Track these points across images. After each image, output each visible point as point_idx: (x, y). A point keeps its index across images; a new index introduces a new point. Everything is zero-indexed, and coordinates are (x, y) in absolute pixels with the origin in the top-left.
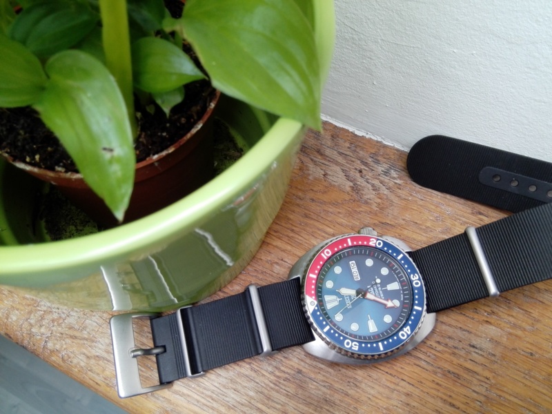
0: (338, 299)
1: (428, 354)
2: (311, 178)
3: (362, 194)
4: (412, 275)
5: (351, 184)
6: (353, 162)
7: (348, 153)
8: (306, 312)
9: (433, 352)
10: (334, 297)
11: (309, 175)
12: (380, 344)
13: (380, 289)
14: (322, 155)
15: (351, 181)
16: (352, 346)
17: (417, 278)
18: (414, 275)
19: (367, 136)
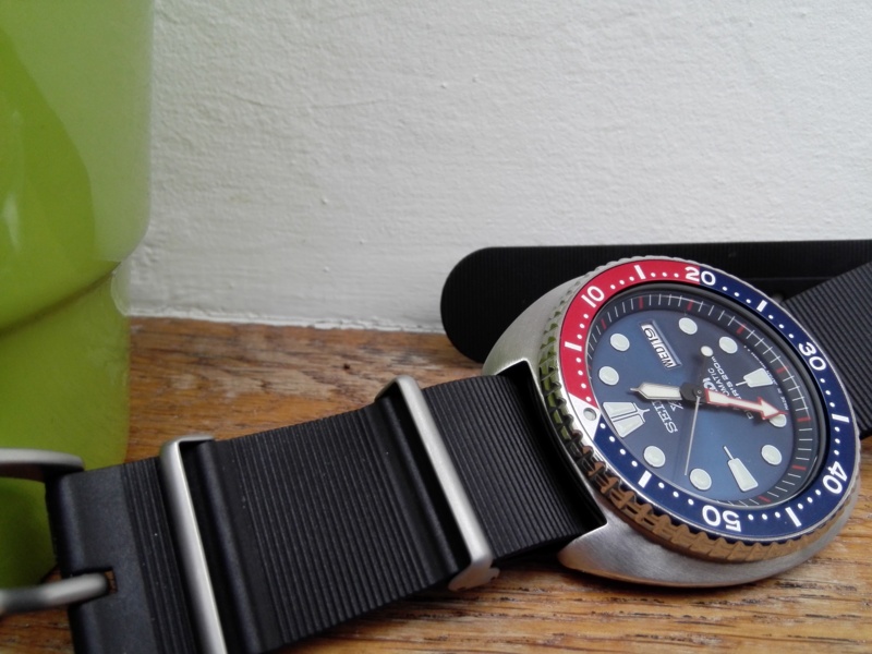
0: (641, 412)
2: (230, 395)
3: (363, 396)
4: (801, 346)
5: (333, 387)
6: (326, 359)
7: (310, 350)
10: (629, 407)
11: (225, 391)
12: (789, 510)
13: (729, 384)
14: (248, 361)
15: (329, 383)
16: (723, 523)
17: (814, 351)
18: (805, 346)
19: (344, 327)
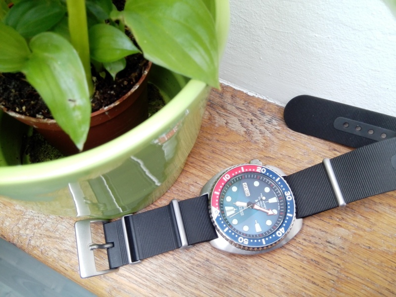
0: (234, 209)
1: (298, 247)
2: (217, 125)
3: (252, 136)
4: (286, 192)
5: (245, 130)
6: (246, 114)
7: (243, 108)
8: (212, 218)
9: (301, 246)
11: (215, 123)
12: (263, 240)
13: (264, 202)
14: (224, 109)
15: (245, 127)
16: (243, 242)
17: (290, 194)
19: (257, 96)
